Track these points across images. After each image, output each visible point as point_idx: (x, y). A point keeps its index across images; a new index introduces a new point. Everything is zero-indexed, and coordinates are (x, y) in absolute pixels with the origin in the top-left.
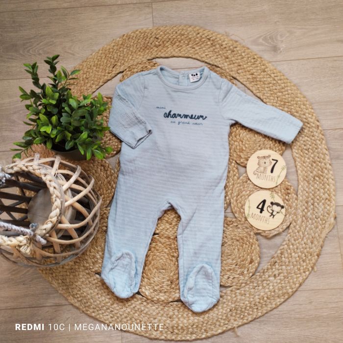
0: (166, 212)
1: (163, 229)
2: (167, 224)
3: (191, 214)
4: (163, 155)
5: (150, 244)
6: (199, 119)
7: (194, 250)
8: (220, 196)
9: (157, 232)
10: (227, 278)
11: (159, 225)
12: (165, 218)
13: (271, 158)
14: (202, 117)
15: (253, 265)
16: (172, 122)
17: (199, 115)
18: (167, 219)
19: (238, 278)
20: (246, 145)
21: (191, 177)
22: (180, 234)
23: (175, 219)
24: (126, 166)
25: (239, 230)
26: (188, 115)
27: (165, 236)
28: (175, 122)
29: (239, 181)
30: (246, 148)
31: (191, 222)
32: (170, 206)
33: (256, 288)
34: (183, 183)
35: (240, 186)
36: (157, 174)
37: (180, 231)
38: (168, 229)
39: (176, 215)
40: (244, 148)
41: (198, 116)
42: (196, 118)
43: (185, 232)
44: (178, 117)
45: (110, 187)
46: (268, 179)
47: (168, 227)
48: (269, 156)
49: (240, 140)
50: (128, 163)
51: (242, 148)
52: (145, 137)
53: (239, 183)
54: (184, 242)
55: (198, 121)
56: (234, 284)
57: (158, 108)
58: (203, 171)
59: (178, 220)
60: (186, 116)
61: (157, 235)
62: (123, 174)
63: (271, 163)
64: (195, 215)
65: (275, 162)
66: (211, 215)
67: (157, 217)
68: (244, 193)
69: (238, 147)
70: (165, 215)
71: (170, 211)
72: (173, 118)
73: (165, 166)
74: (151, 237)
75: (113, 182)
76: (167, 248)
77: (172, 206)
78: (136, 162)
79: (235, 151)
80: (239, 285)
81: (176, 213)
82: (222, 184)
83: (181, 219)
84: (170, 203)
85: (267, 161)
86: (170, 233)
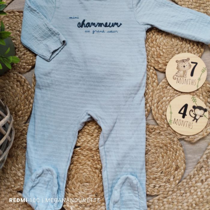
0: (86, 124)
1: (85, 141)
2: (88, 136)
3: (112, 125)
4: (78, 66)
5: (72, 157)
6: (113, 26)
7: (117, 160)
8: (140, 104)
9: (79, 144)
10: (153, 187)
11: (80, 138)
12: (85, 130)
13: (190, 61)
14: (116, 24)
15: (179, 172)
16: (86, 32)
17: (114, 22)
18: (87, 131)
19: (164, 186)
20: (164, 50)
21: (110, 87)
22: (102, 146)
23: (97, 131)
24: (42, 80)
25: (162, 137)
26: (102, 24)
27: (87, 148)
28: (89, 31)
29: (158, 86)
30: (163, 52)
31: (113, 132)
32: (89, 118)
33: (184, 195)
34: (101, 94)
35: (160, 92)
36: (74, 86)
38: (89, 141)
39: (97, 126)
40: (162, 54)
41: (113, 24)
42: (111, 25)
43: (107, 143)
44: (92, 26)
45: (27, 102)
46: (188, 83)
47: (90, 139)
48: (188, 59)
49: (157, 46)
50: (43, 77)
51: (160, 54)
52: (60, 49)
53: (159, 89)
54: (107, 153)
55: (112, 29)
56: (161, 192)
57: (71, 18)
58: (121, 80)
59: (99, 131)
60: (100, 25)
61: (79, 148)
62: (40, 89)
63: (190, 66)
64: (116, 125)
65: (195, 64)
66: (132, 123)
67: (77, 130)
68: (164, 99)
69: (155, 53)
70: (86, 127)
71: (91, 123)
72: (87, 27)
73: (82, 77)
74: (72, 151)
75: (30, 97)
76: (89, 161)
77: (91, 117)
78: (52, 75)
79: (153, 57)
80: (166, 193)
81: (97, 124)
82: (142, 92)
83: (101, 130)
84: (89, 115)
85: (186, 64)
86: (92, 145)
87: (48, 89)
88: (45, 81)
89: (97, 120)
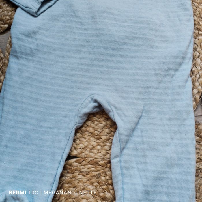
1: (86, 147)
2: (92, 139)
5: (62, 176)
9: (75, 153)
11: (78, 142)
12: (88, 129)
18: (91, 130)
22: (116, 156)
23: (107, 130)
27: (90, 159)
37: (115, 150)
38: (94, 147)
39: (108, 122)
43: (125, 151)
47: (94, 144)
59: (111, 131)
61: (74, 160)
70: (89, 123)
71: (98, 116)
74: (63, 163)
81: (108, 118)
83: (116, 128)
86: (98, 155)
87: (30, 58)
88: (27, 45)
89: (110, 111)
